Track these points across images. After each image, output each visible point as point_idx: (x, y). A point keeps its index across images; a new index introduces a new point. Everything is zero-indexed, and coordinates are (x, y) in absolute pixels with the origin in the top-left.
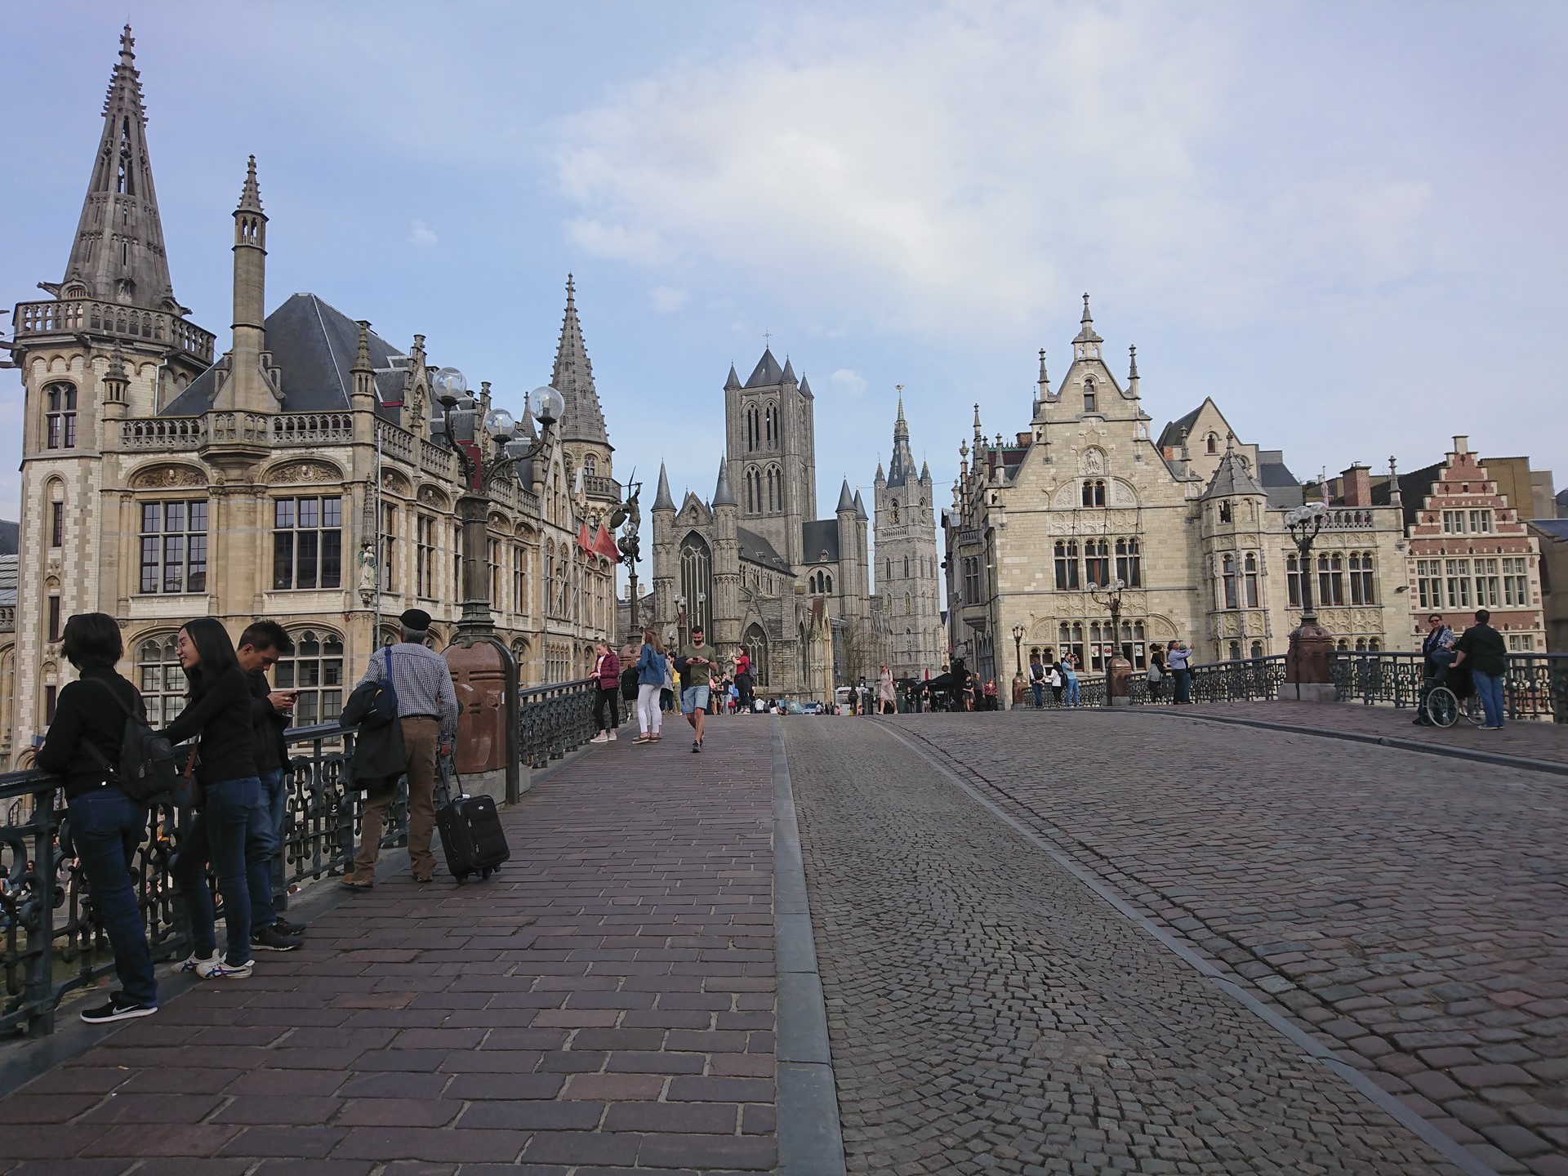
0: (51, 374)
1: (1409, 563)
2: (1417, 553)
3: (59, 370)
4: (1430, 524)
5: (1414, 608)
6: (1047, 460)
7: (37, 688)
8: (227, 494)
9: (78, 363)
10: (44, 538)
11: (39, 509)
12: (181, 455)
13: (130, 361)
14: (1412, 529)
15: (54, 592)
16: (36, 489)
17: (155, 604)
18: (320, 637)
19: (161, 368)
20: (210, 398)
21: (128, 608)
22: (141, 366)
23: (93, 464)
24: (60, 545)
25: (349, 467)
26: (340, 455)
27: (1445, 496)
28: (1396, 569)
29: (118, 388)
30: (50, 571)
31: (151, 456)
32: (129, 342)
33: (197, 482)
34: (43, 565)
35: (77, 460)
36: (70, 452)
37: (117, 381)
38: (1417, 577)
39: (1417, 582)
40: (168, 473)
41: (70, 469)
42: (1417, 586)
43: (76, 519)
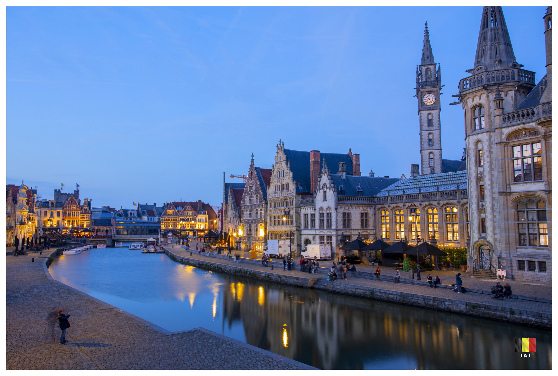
0: (474, 103)
3: (477, 101)
7: (479, 219)
8: (548, 138)
9: (484, 97)
10: (476, 164)
11: (474, 153)
12: (528, 125)
13: (502, 91)
15: (481, 183)
16: (472, 146)
17: (521, 186)
19: (515, 91)
20: (538, 99)
21: (510, 188)
22: (507, 92)
23: (492, 134)
24: (482, 166)
29: (499, 103)
30: (479, 175)
31: (515, 127)
32: (502, 84)
33: (535, 135)
34: (477, 174)
35: (486, 133)
36: (483, 130)
37: (499, 101)
40: (522, 133)
41: (484, 137)
43: (487, 156)
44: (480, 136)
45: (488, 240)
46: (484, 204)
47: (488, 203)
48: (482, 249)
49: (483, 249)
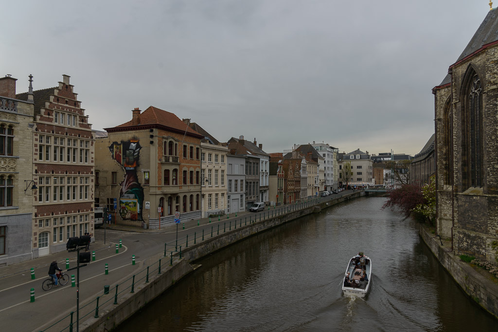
1: (35, 135)
2: (40, 130)
4: (48, 116)
5: (35, 160)
14: (38, 117)
27: (57, 103)
28: (27, 137)
38: (38, 143)
39: (38, 146)
42: (38, 148)
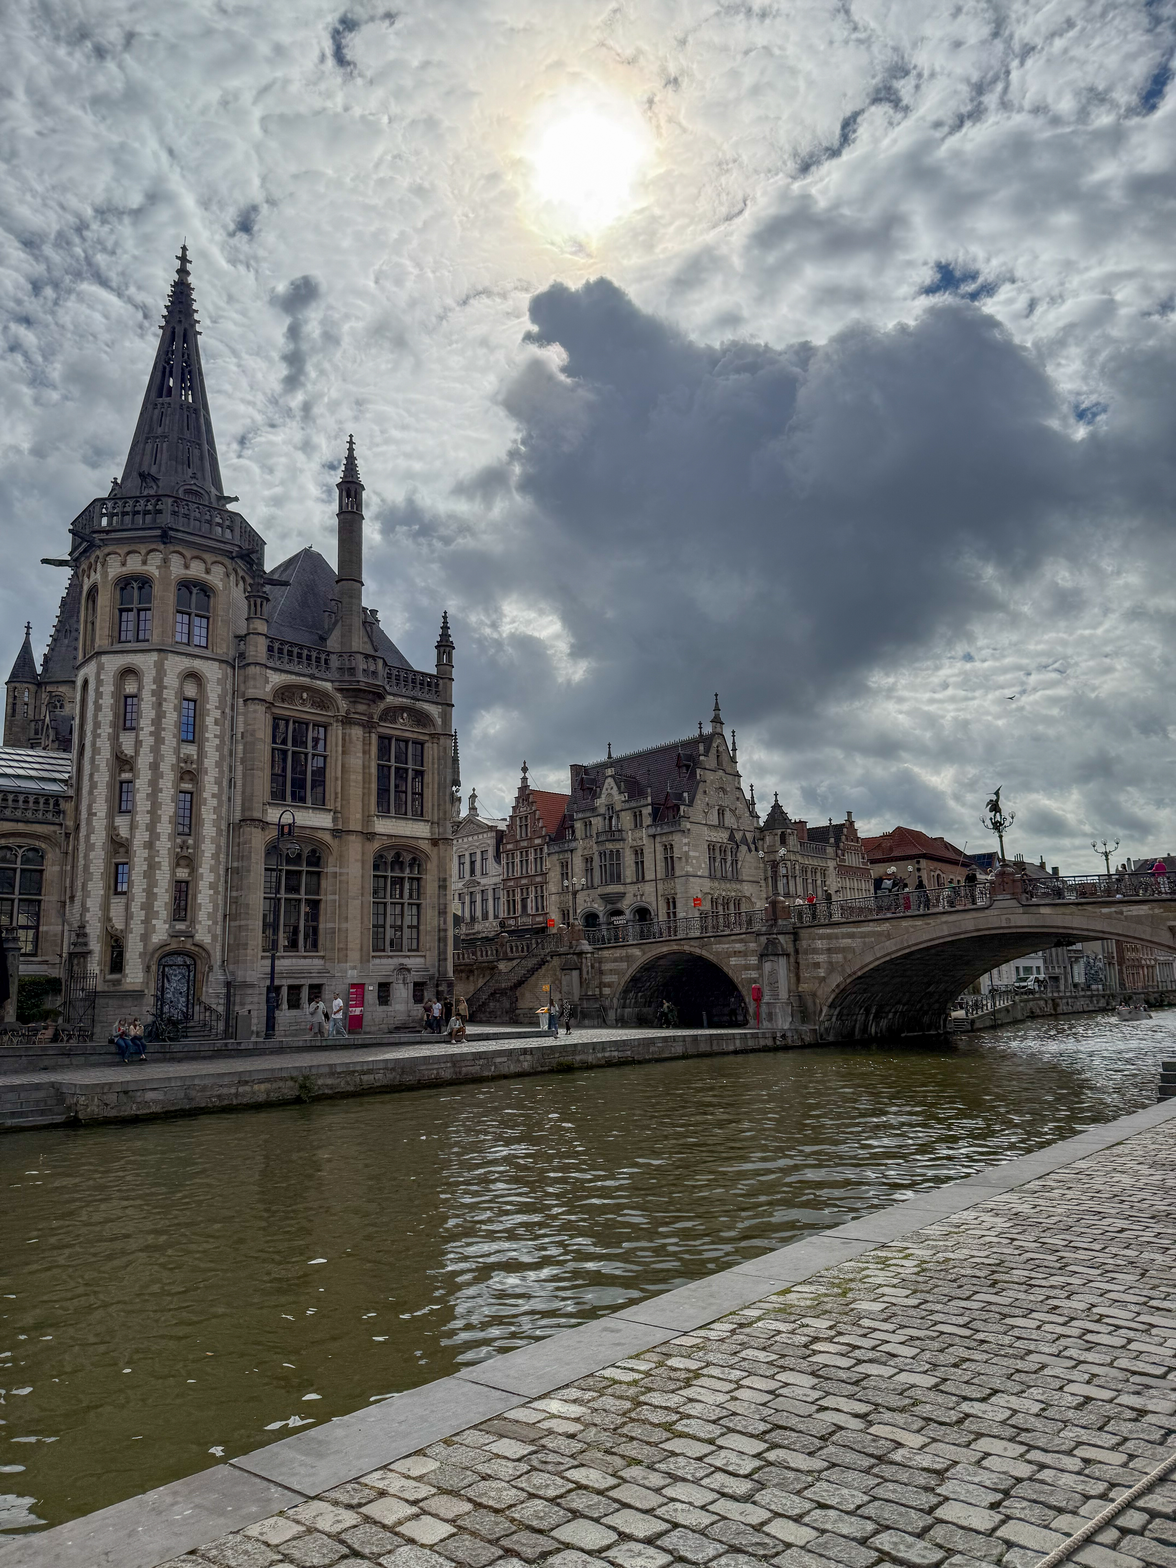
1: (838, 877)
3: (197, 571)
4: (843, 857)
6: (705, 792)
7: (171, 880)
8: (350, 723)
9: (218, 570)
11: (175, 702)
12: (320, 683)
15: (188, 786)
16: (173, 682)
17: (286, 812)
18: (407, 857)
21: (267, 813)
23: (229, 670)
24: (198, 742)
25: (439, 721)
26: (434, 710)
28: (834, 880)
29: (257, 606)
30: (182, 765)
31: (294, 677)
33: (323, 708)
34: (178, 759)
35: (217, 663)
36: (206, 652)
38: (840, 885)
40: (301, 694)
41: (211, 670)
43: (216, 720)
44: (197, 664)
45: (198, 937)
46: (190, 842)
47: (208, 841)
48: (164, 966)
49: (171, 966)
